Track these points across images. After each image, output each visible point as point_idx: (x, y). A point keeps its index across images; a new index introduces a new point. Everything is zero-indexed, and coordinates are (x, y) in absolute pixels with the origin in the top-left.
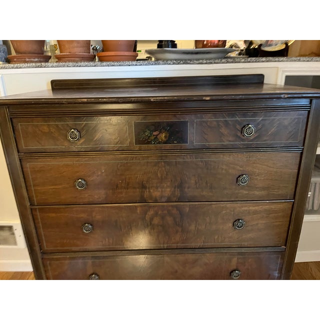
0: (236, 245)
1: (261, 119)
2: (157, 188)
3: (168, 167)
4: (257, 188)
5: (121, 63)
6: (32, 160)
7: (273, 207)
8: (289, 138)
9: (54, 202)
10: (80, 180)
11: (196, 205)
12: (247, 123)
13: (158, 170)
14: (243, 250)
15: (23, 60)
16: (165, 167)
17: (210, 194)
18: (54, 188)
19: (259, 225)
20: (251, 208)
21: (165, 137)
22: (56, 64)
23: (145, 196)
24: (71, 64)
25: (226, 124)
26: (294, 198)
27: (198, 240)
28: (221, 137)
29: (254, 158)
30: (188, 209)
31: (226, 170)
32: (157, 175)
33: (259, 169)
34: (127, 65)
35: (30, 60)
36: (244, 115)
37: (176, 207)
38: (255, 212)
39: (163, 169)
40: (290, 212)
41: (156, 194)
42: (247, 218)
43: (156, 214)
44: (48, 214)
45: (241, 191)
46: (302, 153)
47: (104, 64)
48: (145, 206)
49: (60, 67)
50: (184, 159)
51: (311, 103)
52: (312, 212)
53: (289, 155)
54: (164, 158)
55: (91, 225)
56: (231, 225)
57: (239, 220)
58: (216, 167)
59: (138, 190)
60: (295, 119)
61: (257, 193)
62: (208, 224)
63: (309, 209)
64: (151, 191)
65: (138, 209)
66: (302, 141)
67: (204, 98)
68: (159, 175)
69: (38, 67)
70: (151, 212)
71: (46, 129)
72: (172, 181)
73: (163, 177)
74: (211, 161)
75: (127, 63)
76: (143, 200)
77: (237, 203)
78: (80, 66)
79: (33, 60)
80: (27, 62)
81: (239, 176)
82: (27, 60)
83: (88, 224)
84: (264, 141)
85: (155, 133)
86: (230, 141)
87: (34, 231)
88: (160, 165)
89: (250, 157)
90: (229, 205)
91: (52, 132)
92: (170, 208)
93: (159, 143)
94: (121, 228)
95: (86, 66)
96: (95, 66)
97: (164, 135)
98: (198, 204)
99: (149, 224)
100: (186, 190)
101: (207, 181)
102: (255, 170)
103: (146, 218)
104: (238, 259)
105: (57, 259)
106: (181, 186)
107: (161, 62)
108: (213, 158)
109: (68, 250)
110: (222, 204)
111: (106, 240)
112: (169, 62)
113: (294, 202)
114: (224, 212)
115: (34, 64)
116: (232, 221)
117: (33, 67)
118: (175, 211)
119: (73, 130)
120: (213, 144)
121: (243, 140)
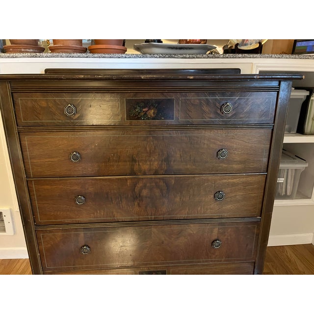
0: (217, 216)
1: (237, 98)
2: (146, 161)
3: (155, 142)
4: (235, 162)
5: (112, 55)
6: (30, 133)
7: (249, 179)
8: (262, 116)
9: (50, 175)
10: (75, 153)
11: (181, 177)
12: (226, 102)
13: (147, 144)
14: (223, 221)
15: (19, 50)
16: (153, 141)
17: (194, 167)
18: (49, 161)
19: (237, 197)
20: (229, 180)
21: (154, 113)
22: (51, 55)
23: (135, 169)
24: (64, 54)
25: (207, 102)
26: (267, 171)
27: (183, 211)
28: (203, 114)
29: (232, 134)
30: (173, 182)
31: (207, 144)
32: (146, 148)
33: (236, 144)
34: (117, 57)
35: (25, 50)
36: (223, 94)
37: (162, 179)
38: (233, 185)
39: (152, 143)
40: (264, 184)
41: (145, 167)
42: (227, 190)
43: (145, 186)
44: (43, 187)
45: (221, 164)
46: (273, 130)
47: (96, 55)
48: (134, 178)
49: (54, 57)
50: (170, 134)
51: (279, 84)
52: (286, 197)
53: (262, 131)
54: (152, 132)
55: (84, 197)
56: (212, 196)
57: (219, 192)
58: (199, 142)
59: (128, 163)
60: (266, 98)
61: (235, 166)
62: (191, 196)
63: (283, 195)
64: (141, 164)
65: (128, 181)
66: (273, 119)
67: (188, 77)
68: (148, 149)
69: (33, 57)
70: (140, 185)
71: (44, 104)
72: (159, 155)
73: (151, 151)
74: (194, 136)
75: (117, 55)
76: (133, 173)
77: (218, 176)
78: (73, 57)
79: (28, 50)
80: (23, 52)
81: (219, 151)
82: (23, 50)
83: (81, 196)
84: (240, 118)
85: (144, 110)
86: (210, 118)
87: (29, 203)
88: (149, 140)
89: (228, 133)
90: (210, 177)
91: (50, 107)
92: (158, 181)
93: (148, 119)
94: (112, 200)
95: (79, 57)
96: (87, 57)
97: (152, 111)
98: (183, 177)
99: (138, 196)
100: (172, 163)
101: (190, 155)
102: (232, 145)
103: (136, 190)
104: (219, 229)
105: (50, 232)
106: (167, 160)
107: (148, 55)
108: (196, 133)
109: (61, 222)
110: (204, 177)
111: (97, 213)
112: (156, 56)
113: (267, 175)
114: (206, 184)
115: (29, 54)
116: (213, 193)
117: (28, 57)
118: (162, 184)
119: (69, 105)
120: (196, 120)
121: (222, 117)
